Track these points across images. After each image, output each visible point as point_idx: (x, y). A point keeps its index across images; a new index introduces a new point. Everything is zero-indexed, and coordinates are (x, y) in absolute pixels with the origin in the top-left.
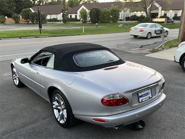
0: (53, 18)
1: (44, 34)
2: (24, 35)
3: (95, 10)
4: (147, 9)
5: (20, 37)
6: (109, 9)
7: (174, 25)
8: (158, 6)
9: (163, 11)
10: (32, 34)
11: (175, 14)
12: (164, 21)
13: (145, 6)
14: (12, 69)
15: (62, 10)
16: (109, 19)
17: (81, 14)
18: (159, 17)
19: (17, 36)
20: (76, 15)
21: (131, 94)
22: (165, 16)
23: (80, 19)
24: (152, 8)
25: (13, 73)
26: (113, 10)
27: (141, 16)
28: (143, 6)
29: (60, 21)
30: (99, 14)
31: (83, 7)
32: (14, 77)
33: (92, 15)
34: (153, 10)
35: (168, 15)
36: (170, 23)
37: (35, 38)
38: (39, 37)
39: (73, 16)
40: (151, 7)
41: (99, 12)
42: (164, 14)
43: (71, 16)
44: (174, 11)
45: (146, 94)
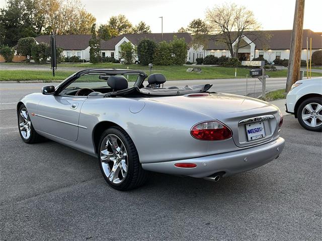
0: (72, 56)
1: (60, 77)
2: (25, 78)
3: (146, 44)
4: (233, 45)
5: (18, 81)
6: (169, 42)
7: (276, 72)
8: (248, 41)
9: (257, 51)
10: (38, 77)
11: (276, 57)
12: (260, 65)
13: (228, 40)
14: (19, 112)
15: (90, 42)
16: (169, 59)
17: (122, 50)
18: (251, 59)
19: (12, 78)
20: (113, 51)
21: (237, 123)
22: (261, 58)
23: (120, 59)
24: (240, 44)
25: (21, 119)
26: (176, 44)
27: (222, 57)
28: (225, 40)
29: (85, 61)
30: (153, 50)
31: (125, 39)
33: (141, 51)
34: (241, 47)
35: (266, 57)
36: (270, 69)
37: (44, 82)
38: (51, 82)
39: (108, 54)
40: (239, 42)
41: (153, 47)
42: (260, 55)
43: (104, 54)
44: (275, 51)
45: (258, 130)
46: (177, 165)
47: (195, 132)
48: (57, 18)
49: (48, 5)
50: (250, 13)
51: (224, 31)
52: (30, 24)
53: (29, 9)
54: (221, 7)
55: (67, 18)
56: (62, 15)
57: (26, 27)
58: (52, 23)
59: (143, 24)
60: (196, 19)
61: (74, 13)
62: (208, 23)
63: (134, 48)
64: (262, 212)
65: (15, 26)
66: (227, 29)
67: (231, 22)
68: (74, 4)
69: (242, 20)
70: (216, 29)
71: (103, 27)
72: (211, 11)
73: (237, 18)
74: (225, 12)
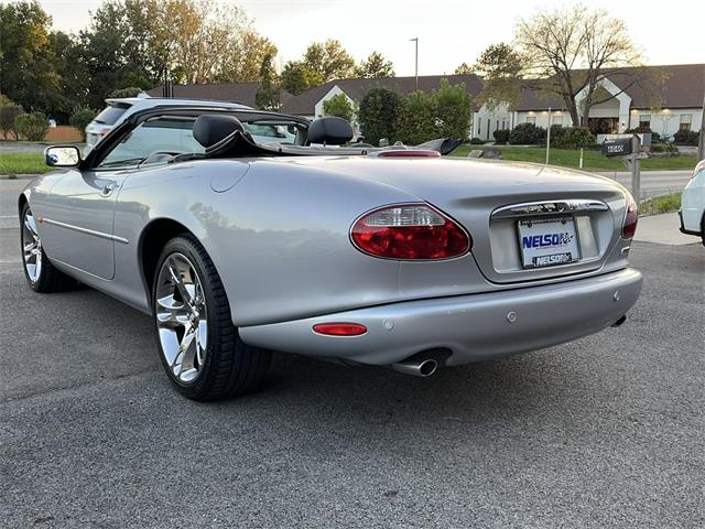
3: (379, 97)
4: (577, 97)
6: (431, 94)
7: (678, 160)
8: (613, 89)
9: (635, 111)
11: (682, 125)
13: (566, 86)
14: (23, 219)
16: (430, 130)
17: (327, 112)
18: (621, 131)
22: (644, 128)
24: (593, 97)
25: (26, 235)
26: (445, 98)
27: (554, 127)
28: (559, 89)
30: (393, 112)
31: (336, 91)
32: (29, 252)
33: (366, 115)
34: (597, 103)
35: (656, 126)
36: (664, 153)
40: (591, 91)
41: (393, 105)
42: (641, 123)
44: (678, 113)
45: (554, 241)
46: (317, 328)
47: (362, 237)
48: (195, 49)
49: (176, 22)
50: (618, 26)
51: (556, 68)
52: (140, 63)
53: (138, 31)
54: (550, 14)
55: (216, 49)
56: (205, 43)
57: (131, 70)
58: (184, 59)
59: (377, 58)
60: (496, 43)
61: (229, 37)
62: (519, 49)
63: (352, 107)
64: (559, 469)
65: (109, 68)
66: (564, 63)
67: (572, 47)
68: (230, 17)
69: (599, 41)
70: (538, 64)
71: (292, 66)
72: (527, 21)
73: (587, 37)
74: (559, 25)
